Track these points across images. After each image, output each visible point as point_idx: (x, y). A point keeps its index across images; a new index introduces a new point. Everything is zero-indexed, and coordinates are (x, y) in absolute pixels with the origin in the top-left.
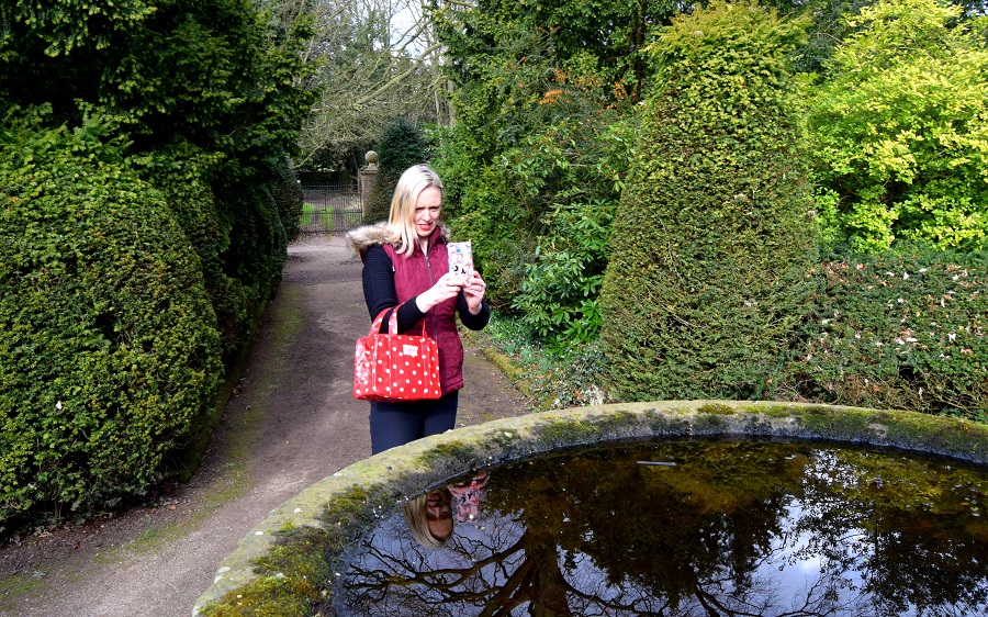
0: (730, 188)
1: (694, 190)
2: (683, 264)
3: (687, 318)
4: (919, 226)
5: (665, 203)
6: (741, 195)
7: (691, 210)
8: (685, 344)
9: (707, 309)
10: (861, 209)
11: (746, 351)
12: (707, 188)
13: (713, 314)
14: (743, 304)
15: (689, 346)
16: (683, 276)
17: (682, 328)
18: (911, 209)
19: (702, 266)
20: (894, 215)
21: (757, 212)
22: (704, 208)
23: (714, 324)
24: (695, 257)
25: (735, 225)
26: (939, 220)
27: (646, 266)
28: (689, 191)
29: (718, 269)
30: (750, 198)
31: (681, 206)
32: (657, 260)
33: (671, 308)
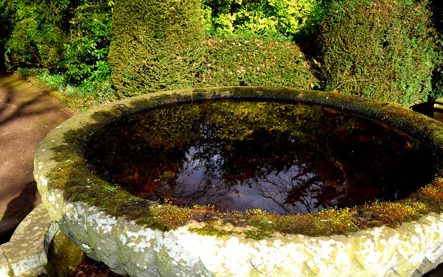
0: (167, 4)
1: (151, 5)
2: (149, 41)
3: (152, 65)
4: (243, 23)
5: (138, 11)
6: (173, 8)
7: (151, 15)
8: (152, 77)
9: (161, 61)
10: (221, 16)
11: (178, 79)
12: (157, 4)
13: (164, 63)
14: (176, 58)
15: (154, 78)
16: (149, 46)
17: (150, 70)
18: (240, 16)
19: (157, 41)
20: (234, 18)
21: (180, 16)
22: (156, 14)
23: (164, 68)
24: (154, 37)
25: (170, 22)
26: (252, 21)
27: (131, 42)
28: (149, 5)
29: (165, 42)
30: (177, 9)
31: (146, 13)
32: (136, 39)
33: (144, 61)
